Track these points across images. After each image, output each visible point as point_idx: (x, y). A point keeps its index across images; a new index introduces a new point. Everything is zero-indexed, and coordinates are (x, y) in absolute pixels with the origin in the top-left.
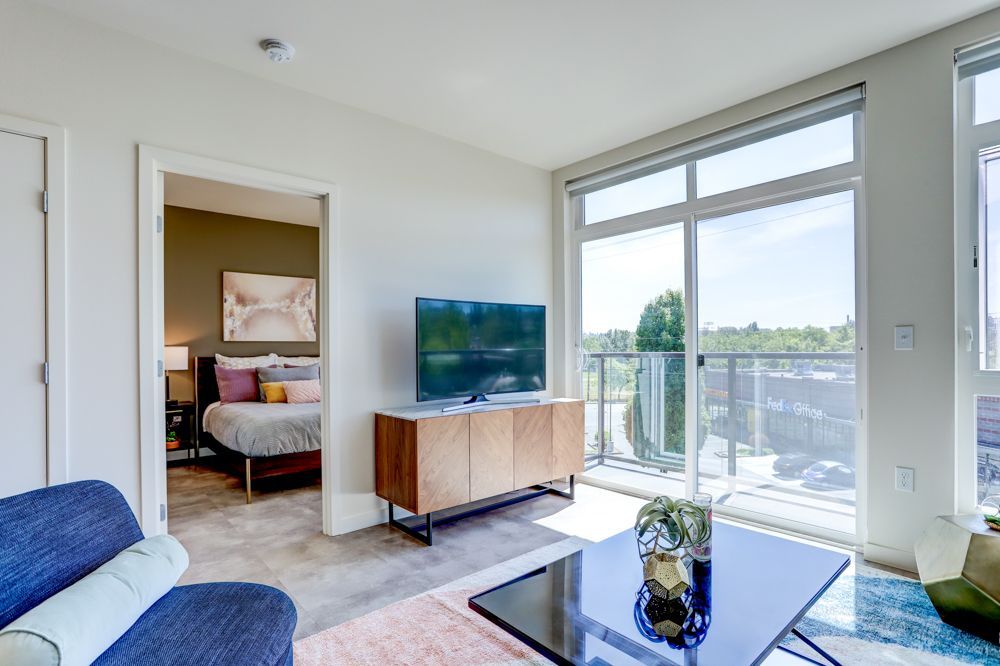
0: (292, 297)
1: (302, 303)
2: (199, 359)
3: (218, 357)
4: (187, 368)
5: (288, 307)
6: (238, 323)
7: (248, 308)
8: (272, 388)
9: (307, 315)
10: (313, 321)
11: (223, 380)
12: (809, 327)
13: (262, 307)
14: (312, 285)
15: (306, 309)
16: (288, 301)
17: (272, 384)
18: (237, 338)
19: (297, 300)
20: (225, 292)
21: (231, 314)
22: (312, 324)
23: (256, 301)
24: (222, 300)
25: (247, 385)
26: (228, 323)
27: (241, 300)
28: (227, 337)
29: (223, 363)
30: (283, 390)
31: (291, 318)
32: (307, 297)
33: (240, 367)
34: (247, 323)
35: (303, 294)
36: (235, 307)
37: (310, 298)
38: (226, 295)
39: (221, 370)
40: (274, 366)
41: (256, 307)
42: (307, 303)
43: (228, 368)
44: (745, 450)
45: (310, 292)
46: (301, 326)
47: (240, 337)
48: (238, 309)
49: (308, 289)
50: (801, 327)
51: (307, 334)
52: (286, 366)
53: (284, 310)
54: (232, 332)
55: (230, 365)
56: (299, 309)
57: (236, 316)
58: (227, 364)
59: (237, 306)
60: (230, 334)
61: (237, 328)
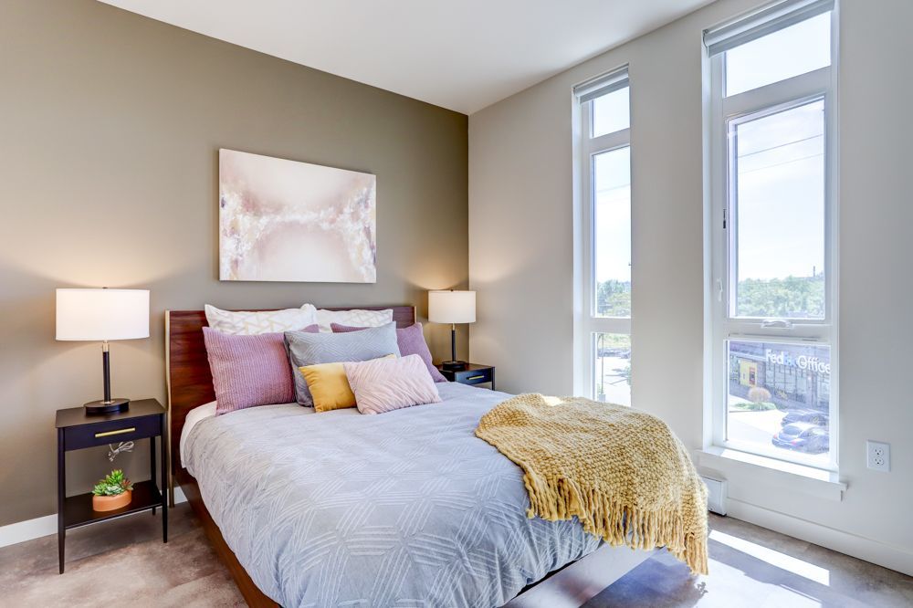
0: (337, 204)
1: (355, 216)
2: (173, 314)
3: (211, 311)
4: (148, 336)
5: (333, 221)
6: (246, 247)
7: (264, 220)
8: (323, 375)
9: (362, 237)
10: (372, 248)
11: (222, 358)
12: (790, 278)
13: (289, 218)
14: (369, 186)
15: (361, 226)
16: (331, 209)
17: (318, 367)
18: (244, 276)
19: (347, 210)
20: (223, 187)
21: (234, 230)
22: (370, 253)
23: (278, 208)
24: (217, 203)
25: (268, 370)
26: (227, 245)
27: (252, 204)
28: (225, 274)
29: (220, 323)
30: (345, 380)
31: (336, 241)
32: (363, 205)
33: (253, 331)
34: (262, 247)
35: (356, 199)
36: (240, 217)
37: (366, 207)
38: (225, 194)
39: (218, 338)
40: (313, 329)
41: (278, 218)
42: (363, 215)
43: (228, 332)
44: (744, 405)
45: (367, 198)
46: (353, 256)
47: (251, 271)
48: (245, 221)
49: (365, 190)
50: (782, 278)
51: (363, 270)
52: (336, 329)
53: (325, 226)
54: (236, 263)
55: (233, 327)
56: (349, 225)
57: (242, 234)
58: (227, 325)
59: (245, 215)
60: (232, 267)
61: (244, 255)
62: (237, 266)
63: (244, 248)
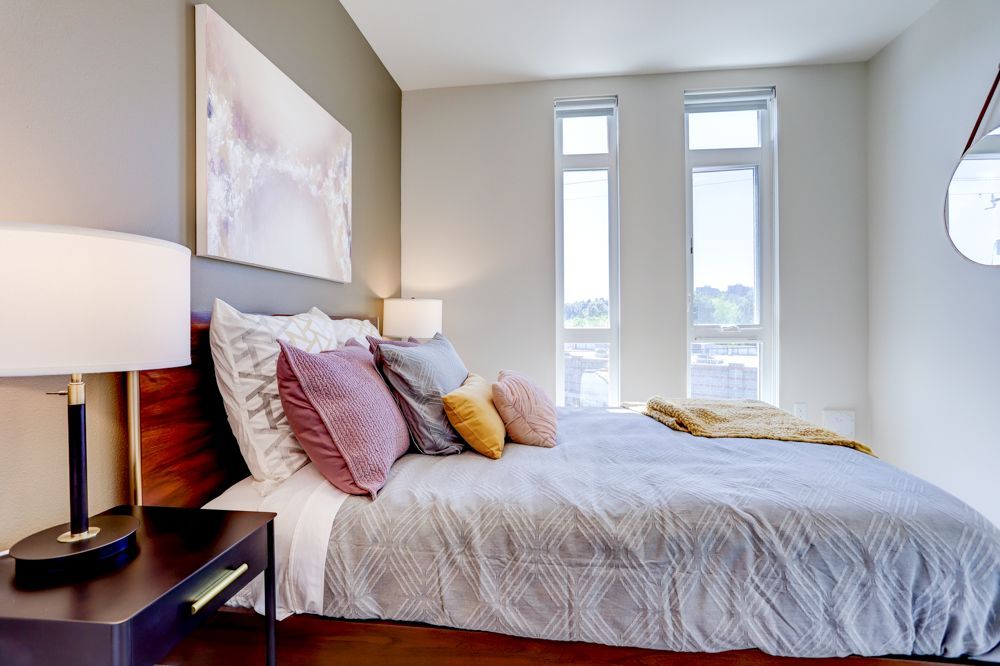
0: (323, 161)
1: (336, 183)
5: (320, 186)
6: (238, 201)
7: (257, 160)
9: (342, 216)
10: (348, 234)
13: (283, 166)
14: (347, 147)
15: (341, 200)
16: (319, 167)
18: (235, 251)
19: (331, 174)
20: (209, 79)
21: (224, 168)
22: (348, 240)
23: (272, 144)
26: (215, 191)
27: (243, 127)
28: (213, 244)
31: (322, 215)
32: (342, 171)
34: (255, 205)
35: (338, 161)
36: (231, 144)
37: (345, 175)
38: (212, 93)
41: (272, 163)
42: (342, 186)
45: (345, 163)
46: (335, 241)
48: (237, 154)
49: (343, 152)
51: (342, 263)
53: (313, 190)
54: (225, 226)
57: (233, 175)
58: (259, 338)
59: (236, 143)
60: (221, 233)
61: (236, 214)
62: (227, 232)
63: (235, 201)
